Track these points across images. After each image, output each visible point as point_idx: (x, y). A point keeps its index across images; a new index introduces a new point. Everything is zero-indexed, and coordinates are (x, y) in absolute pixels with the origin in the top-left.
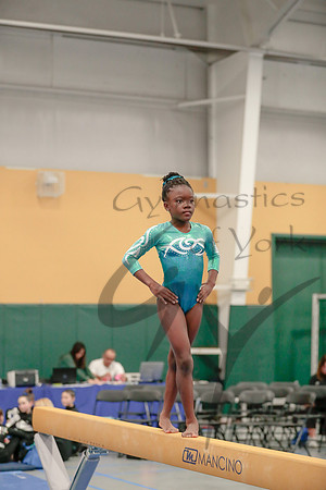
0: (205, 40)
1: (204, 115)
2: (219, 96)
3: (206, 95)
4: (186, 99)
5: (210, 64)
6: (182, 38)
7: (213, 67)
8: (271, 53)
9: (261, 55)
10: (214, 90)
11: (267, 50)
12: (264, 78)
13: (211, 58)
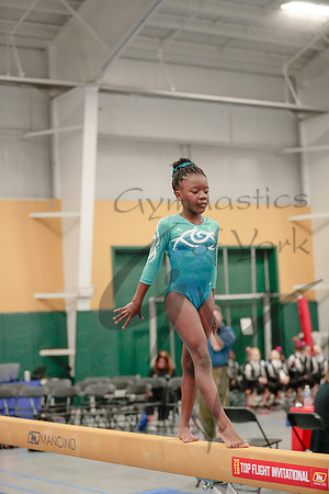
0: (47, 77)
1: (48, 143)
2: (61, 126)
3: (49, 125)
4: (31, 130)
5: (52, 98)
6: (26, 76)
7: (55, 101)
8: (105, 87)
9: (96, 89)
10: (56, 121)
11: (102, 84)
12: (100, 109)
13: (52, 93)
